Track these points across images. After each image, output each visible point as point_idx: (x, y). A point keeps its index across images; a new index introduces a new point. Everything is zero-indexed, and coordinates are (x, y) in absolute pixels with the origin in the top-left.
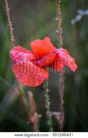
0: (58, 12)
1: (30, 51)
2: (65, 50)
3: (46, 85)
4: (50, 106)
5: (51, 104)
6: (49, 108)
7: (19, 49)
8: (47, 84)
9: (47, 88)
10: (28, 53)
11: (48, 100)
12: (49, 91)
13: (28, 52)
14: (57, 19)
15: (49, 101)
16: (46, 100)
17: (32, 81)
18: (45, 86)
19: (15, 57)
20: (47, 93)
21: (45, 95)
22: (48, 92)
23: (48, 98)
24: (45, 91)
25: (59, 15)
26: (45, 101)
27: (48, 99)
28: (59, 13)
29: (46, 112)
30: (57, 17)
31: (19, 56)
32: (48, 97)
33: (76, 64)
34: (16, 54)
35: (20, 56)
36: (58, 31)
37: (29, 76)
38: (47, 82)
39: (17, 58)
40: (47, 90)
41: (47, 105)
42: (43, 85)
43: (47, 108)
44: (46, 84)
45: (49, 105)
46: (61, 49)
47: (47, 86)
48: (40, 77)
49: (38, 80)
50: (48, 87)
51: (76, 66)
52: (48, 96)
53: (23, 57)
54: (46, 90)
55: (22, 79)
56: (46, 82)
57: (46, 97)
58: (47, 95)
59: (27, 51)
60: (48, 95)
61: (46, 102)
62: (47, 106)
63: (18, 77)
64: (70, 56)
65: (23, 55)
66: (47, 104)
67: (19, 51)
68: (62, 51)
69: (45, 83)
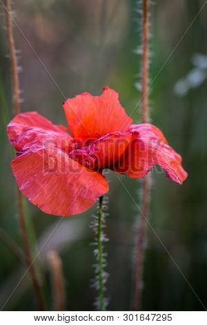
0: (144, 31)
1: (61, 128)
2: (158, 129)
3: (99, 223)
4: (106, 285)
5: (109, 279)
6: (104, 289)
7: (32, 120)
8: (102, 219)
9: (102, 232)
10: (56, 131)
11: (104, 266)
12: (107, 240)
13: (58, 129)
14: (140, 51)
15: (106, 269)
16: (96, 265)
17: (63, 200)
18: (97, 224)
19: (20, 138)
20: (102, 247)
21: (96, 251)
22: (104, 243)
23: (103, 260)
24: (96, 239)
25: (145, 40)
26: (95, 268)
27: (104, 263)
28: (145, 34)
29: (95, 301)
30: (140, 44)
31: (31, 134)
32: (104, 257)
33: (185, 170)
34: (25, 130)
35: (34, 135)
36: (139, 86)
37: (56, 186)
38: (103, 215)
39: (27, 141)
40: (102, 238)
41: (101, 280)
42: (92, 222)
43: (98, 287)
44: (99, 220)
45: (104, 281)
46: (147, 124)
47: (102, 226)
48: (87, 191)
49: (80, 197)
50: (103, 229)
51: (186, 174)
52: (103, 255)
53: (42, 137)
54: (98, 236)
55: (37, 196)
56: (99, 215)
57: (98, 258)
58: (102, 251)
59: (55, 126)
60: (104, 252)
61: (97, 271)
62: (98, 283)
63: (25, 189)
64: (168, 146)
65: (44, 133)
66: (98, 277)
67: (32, 125)
68: (150, 130)
69: (97, 217)
